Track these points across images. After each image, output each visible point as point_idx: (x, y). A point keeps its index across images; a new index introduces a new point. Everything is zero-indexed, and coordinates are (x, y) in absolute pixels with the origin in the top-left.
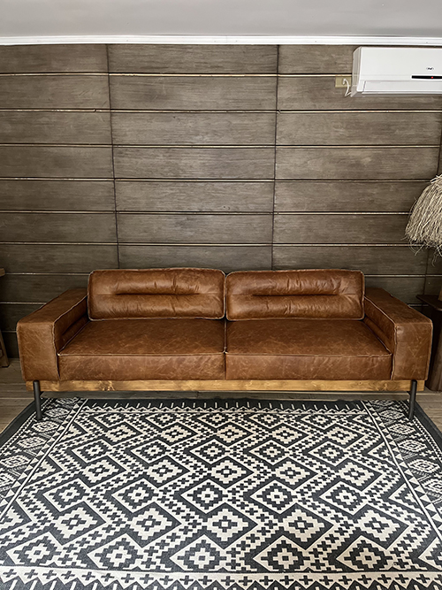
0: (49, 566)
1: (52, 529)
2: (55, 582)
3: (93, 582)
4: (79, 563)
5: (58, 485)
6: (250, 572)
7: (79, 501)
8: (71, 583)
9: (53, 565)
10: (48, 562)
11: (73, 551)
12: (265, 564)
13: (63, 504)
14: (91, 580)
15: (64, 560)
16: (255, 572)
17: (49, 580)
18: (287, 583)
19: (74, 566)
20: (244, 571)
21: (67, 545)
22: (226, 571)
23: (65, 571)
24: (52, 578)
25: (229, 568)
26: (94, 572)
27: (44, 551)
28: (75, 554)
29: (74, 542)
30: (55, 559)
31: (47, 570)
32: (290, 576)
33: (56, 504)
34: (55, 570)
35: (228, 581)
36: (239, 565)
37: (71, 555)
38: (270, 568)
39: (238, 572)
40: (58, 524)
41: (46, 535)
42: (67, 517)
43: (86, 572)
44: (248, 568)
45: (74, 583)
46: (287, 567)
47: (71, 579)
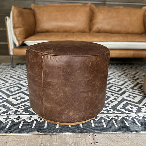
0: (7, 115)
1: (7, 101)
2: (10, 122)
3: (34, 121)
4: (24, 113)
5: (7, 86)
6: (117, 113)
7: (19, 91)
8: (20, 122)
9: (10, 114)
10: (6, 114)
11: (20, 109)
12: (123, 110)
13: (12, 92)
14: (32, 119)
15: (15, 112)
16: (121, 114)
17: (7, 121)
18: (140, 118)
19: (21, 114)
20: (114, 113)
21: (17, 107)
22: (105, 113)
23: (17, 117)
24: (9, 120)
25: (106, 112)
26: (33, 116)
27: (3, 109)
28: (21, 110)
29: (20, 105)
30: (10, 112)
31: (6, 117)
32: (139, 115)
33: (8, 93)
34: (10, 117)
35: (108, 117)
36: (110, 111)
37: (19, 110)
38: (127, 112)
39: (111, 113)
40: (10, 99)
41: (4, 103)
42: (15, 96)
43: (29, 116)
44: (115, 112)
45: (23, 122)
46: (134, 111)
47: (20, 120)
